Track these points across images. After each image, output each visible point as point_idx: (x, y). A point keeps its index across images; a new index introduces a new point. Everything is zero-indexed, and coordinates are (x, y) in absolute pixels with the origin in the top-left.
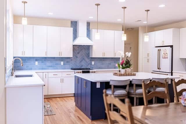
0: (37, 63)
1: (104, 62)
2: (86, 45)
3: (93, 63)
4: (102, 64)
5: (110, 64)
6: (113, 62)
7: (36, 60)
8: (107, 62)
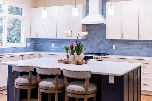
0: (53, 45)
1: (130, 45)
2: (94, 23)
3: (114, 47)
4: (128, 49)
5: (141, 49)
6: (146, 46)
7: (53, 42)
8: (136, 46)
